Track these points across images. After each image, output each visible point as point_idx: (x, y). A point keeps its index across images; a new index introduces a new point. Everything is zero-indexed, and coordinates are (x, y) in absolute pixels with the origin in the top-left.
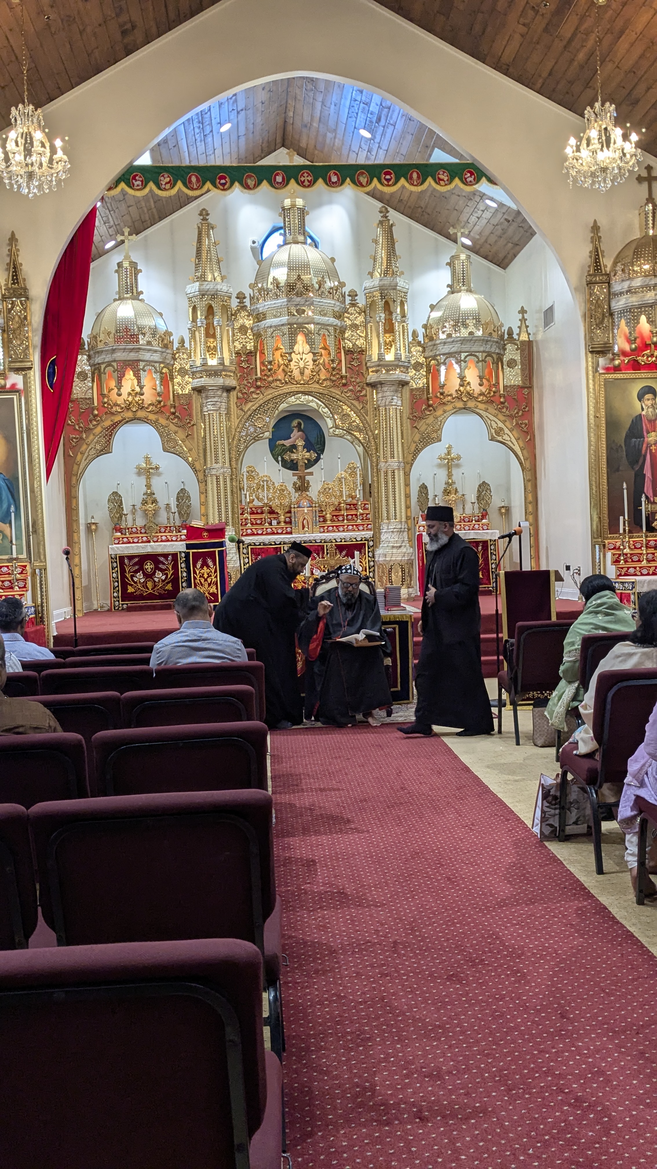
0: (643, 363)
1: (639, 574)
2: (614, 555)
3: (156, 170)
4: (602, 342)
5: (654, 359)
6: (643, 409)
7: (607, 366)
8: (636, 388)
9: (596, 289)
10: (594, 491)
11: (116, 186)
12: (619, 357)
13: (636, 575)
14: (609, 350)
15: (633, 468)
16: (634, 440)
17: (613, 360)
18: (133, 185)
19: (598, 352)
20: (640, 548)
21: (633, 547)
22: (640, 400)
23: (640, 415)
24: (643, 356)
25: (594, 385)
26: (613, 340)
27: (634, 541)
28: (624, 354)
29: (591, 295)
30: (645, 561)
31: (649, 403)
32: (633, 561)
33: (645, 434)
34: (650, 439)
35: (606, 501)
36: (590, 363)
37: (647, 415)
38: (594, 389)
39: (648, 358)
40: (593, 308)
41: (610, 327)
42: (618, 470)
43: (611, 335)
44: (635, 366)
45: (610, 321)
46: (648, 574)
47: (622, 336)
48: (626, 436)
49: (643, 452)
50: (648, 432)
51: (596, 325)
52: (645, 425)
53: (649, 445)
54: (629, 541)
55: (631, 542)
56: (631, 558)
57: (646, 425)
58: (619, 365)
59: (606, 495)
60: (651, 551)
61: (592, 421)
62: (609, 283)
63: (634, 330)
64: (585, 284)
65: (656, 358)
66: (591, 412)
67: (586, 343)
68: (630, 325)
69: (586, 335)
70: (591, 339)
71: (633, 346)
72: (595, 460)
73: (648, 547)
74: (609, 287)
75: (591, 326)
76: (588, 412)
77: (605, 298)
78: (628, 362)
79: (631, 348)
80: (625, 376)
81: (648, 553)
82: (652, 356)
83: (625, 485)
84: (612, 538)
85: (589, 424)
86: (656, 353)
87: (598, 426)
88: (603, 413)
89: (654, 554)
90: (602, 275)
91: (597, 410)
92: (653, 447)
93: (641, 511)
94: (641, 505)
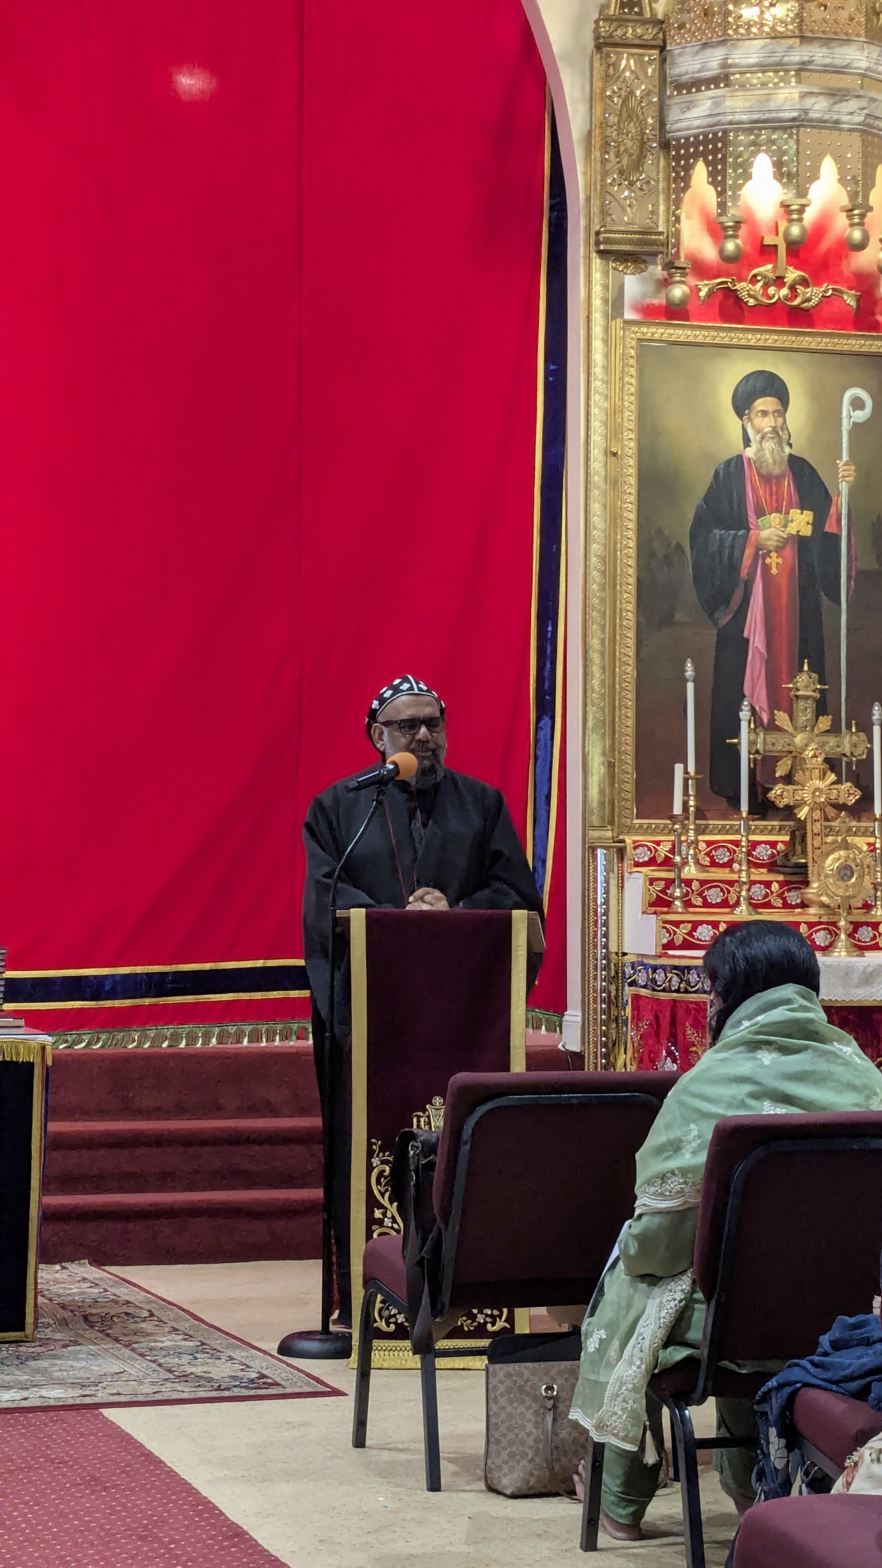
0: (752, 302)
2: (652, 881)
4: (636, 228)
5: (784, 291)
6: (747, 442)
7: (649, 301)
8: (733, 373)
9: (627, 62)
10: (596, 683)
12: (684, 275)
14: (655, 254)
15: (714, 622)
16: (716, 531)
17: (666, 283)
19: (623, 257)
20: (729, 865)
21: (707, 861)
22: (740, 413)
23: (740, 457)
24: (754, 280)
25: (607, 356)
26: (668, 221)
27: (709, 843)
28: (701, 269)
29: (607, 78)
30: (743, 907)
31: (767, 424)
32: (706, 904)
33: (751, 514)
34: (764, 534)
35: (631, 713)
36: (597, 289)
37: (758, 463)
38: (606, 368)
39: (766, 286)
40: (613, 119)
41: (662, 185)
42: (668, 620)
43: (662, 208)
44: (730, 308)
45: (662, 163)
47: (696, 213)
48: (697, 519)
49: (744, 572)
50: (760, 513)
51: (621, 173)
53: (761, 553)
54: (697, 842)
55: (702, 846)
56: (700, 894)
57: (753, 489)
58: (686, 299)
59: (631, 696)
60: (762, 874)
61: (597, 465)
62: (662, 49)
63: (735, 198)
64: (590, 44)
65: (793, 288)
66: (597, 439)
67: (588, 228)
68: (723, 183)
69: (588, 199)
70: (604, 212)
71: (730, 246)
72: (603, 588)
73: (751, 864)
74: (663, 61)
75: (605, 174)
76: (588, 436)
77: (648, 93)
78: (710, 294)
79: (721, 252)
80: (700, 336)
81: (753, 883)
82: (779, 281)
83: (689, 670)
84: (648, 830)
85: (587, 474)
86: (792, 275)
87: (614, 482)
88: (630, 445)
89: (768, 884)
90: (644, 22)
91: (614, 432)
92: (774, 560)
93: (735, 750)
94: (737, 733)
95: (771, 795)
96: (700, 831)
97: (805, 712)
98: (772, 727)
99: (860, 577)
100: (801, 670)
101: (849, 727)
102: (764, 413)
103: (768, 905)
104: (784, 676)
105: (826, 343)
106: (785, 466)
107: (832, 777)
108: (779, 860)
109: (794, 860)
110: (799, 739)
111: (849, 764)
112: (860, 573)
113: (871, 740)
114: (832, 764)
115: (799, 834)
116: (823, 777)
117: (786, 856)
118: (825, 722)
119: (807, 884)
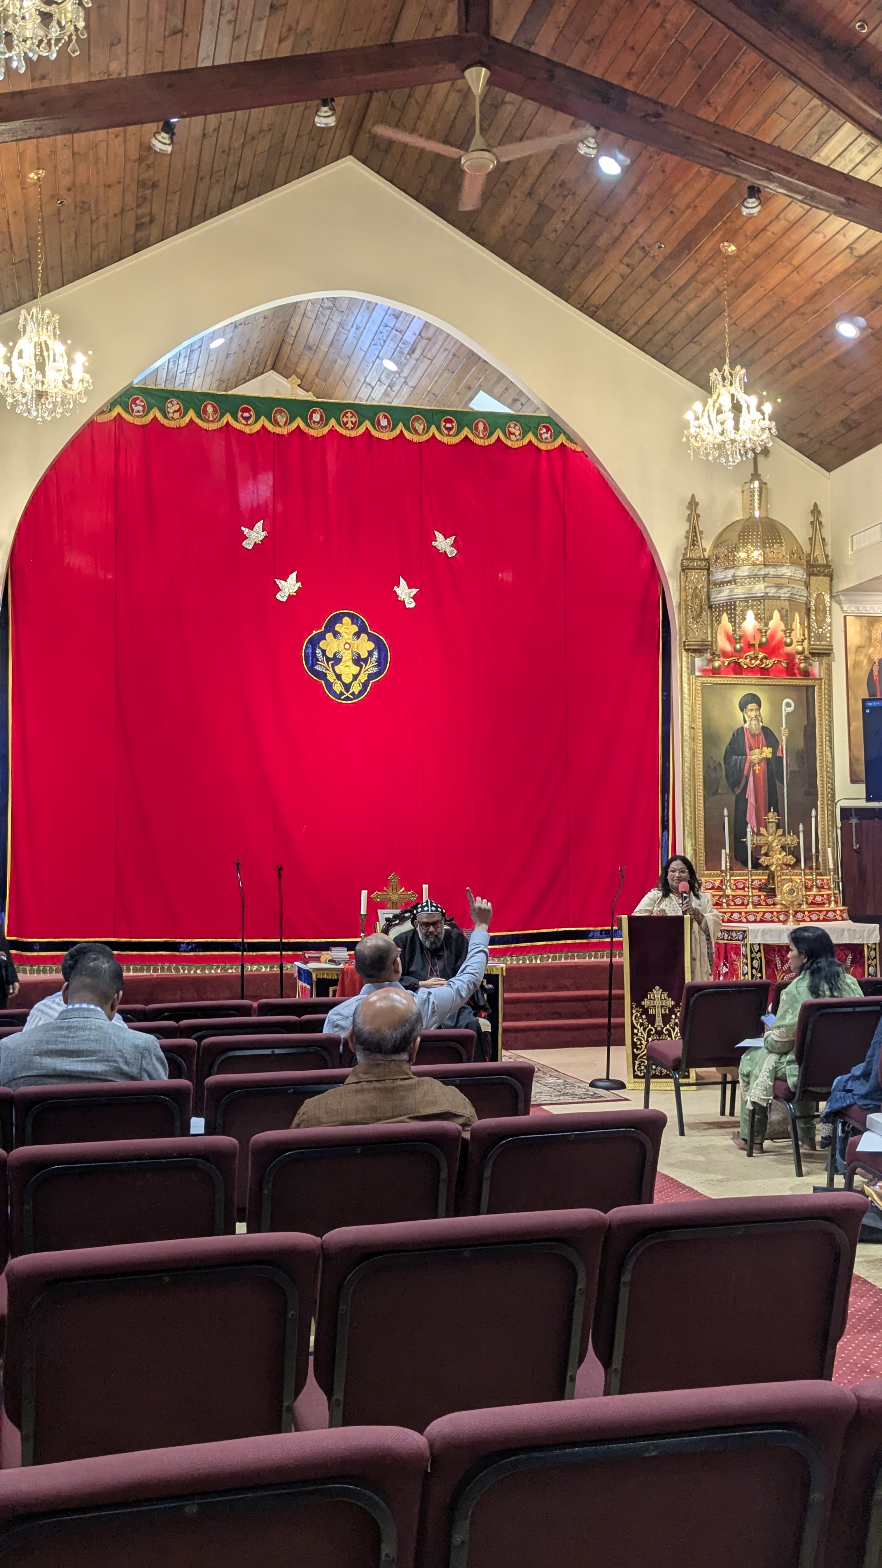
0: (745, 666)
1: (745, 920)
3: (163, 395)
4: (699, 639)
5: (758, 662)
6: (745, 722)
7: (705, 667)
8: (739, 694)
9: (694, 576)
10: (688, 818)
11: (110, 410)
12: (719, 657)
13: (741, 922)
14: (707, 650)
15: (734, 793)
16: (734, 757)
17: (711, 661)
18: (133, 410)
19: (695, 651)
20: (743, 888)
21: (734, 887)
22: (742, 711)
23: (742, 728)
24: (746, 658)
25: (689, 690)
26: (712, 636)
27: (735, 880)
28: (725, 655)
29: (686, 582)
30: (751, 905)
31: (753, 714)
32: (735, 905)
33: (748, 751)
34: (753, 757)
35: (702, 829)
36: (684, 664)
37: (750, 730)
38: (689, 694)
39: (751, 660)
40: (690, 598)
41: (709, 623)
42: (716, 793)
43: (710, 631)
44: (737, 669)
45: (709, 614)
46: (755, 921)
47: (722, 633)
48: (726, 752)
49: (745, 773)
50: (751, 749)
51: (693, 618)
52: (748, 740)
53: (752, 765)
54: (730, 880)
55: (732, 881)
56: (733, 900)
58: (720, 666)
59: (702, 822)
60: (756, 892)
61: (686, 733)
62: (708, 569)
63: (740, 627)
64: (680, 569)
65: (761, 660)
66: (686, 722)
67: (680, 639)
68: (735, 622)
69: (680, 629)
70: (687, 634)
71: (738, 646)
72: (690, 780)
73: (753, 888)
74: (709, 574)
75: (687, 619)
76: (682, 721)
77: (703, 587)
78: (729, 664)
79: (735, 648)
80: (725, 681)
81: (753, 896)
82: (756, 658)
83: (726, 812)
84: (710, 875)
85: (682, 736)
86: (761, 655)
87: (693, 739)
88: (699, 724)
89: (759, 896)
90: (700, 560)
91: (693, 719)
92: (757, 767)
93: (745, 844)
94: (745, 836)
95: (760, 861)
96: (731, 875)
97: (772, 828)
98: (759, 834)
99: (792, 774)
100: (770, 811)
101: (789, 833)
102: (752, 710)
103: (760, 904)
104: (763, 813)
105: (775, 682)
106: (760, 730)
107: (784, 853)
108: (763, 886)
109: (770, 886)
110: (770, 839)
111: (790, 848)
112: (791, 772)
113: (798, 838)
114: (783, 848)
115: (771, 876)
116: (780, 854)
117: (766, 884)
118: (780, 832)
119: (775, 896)
